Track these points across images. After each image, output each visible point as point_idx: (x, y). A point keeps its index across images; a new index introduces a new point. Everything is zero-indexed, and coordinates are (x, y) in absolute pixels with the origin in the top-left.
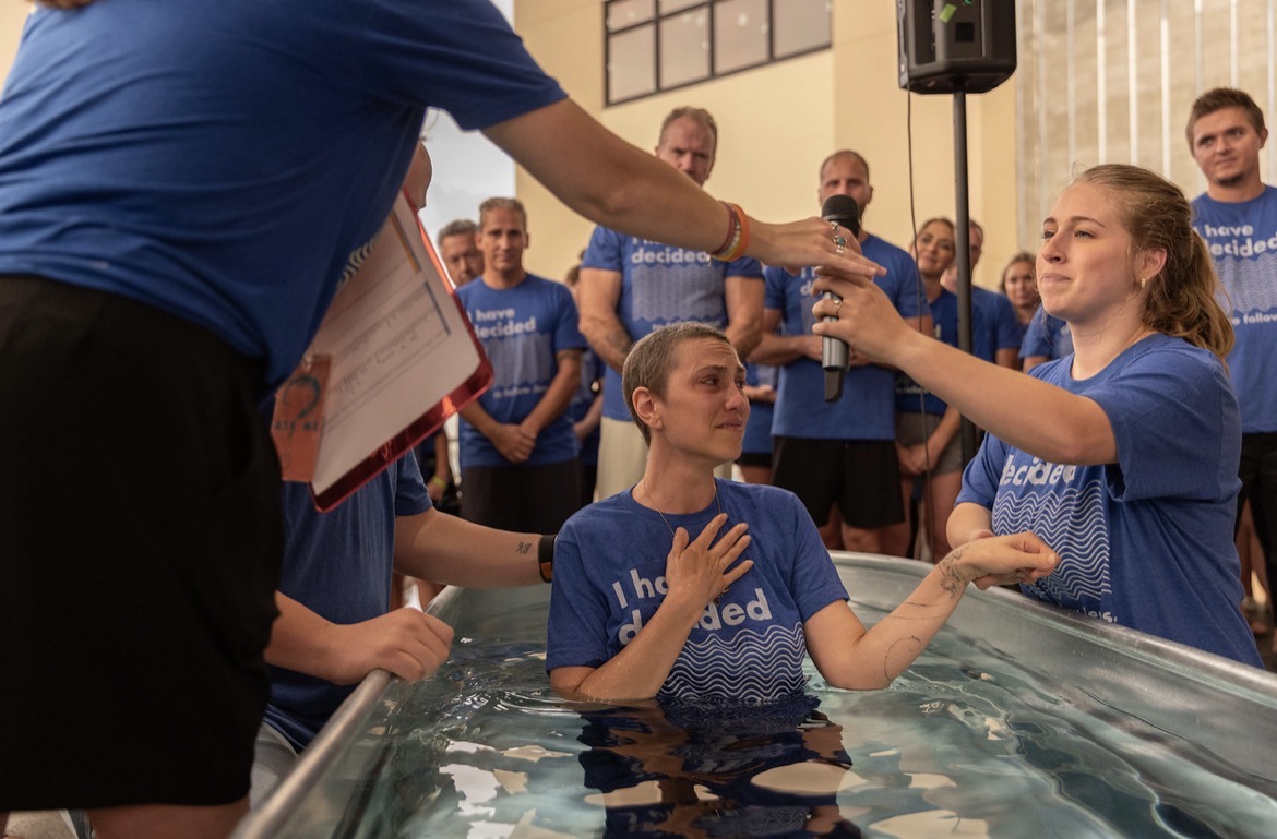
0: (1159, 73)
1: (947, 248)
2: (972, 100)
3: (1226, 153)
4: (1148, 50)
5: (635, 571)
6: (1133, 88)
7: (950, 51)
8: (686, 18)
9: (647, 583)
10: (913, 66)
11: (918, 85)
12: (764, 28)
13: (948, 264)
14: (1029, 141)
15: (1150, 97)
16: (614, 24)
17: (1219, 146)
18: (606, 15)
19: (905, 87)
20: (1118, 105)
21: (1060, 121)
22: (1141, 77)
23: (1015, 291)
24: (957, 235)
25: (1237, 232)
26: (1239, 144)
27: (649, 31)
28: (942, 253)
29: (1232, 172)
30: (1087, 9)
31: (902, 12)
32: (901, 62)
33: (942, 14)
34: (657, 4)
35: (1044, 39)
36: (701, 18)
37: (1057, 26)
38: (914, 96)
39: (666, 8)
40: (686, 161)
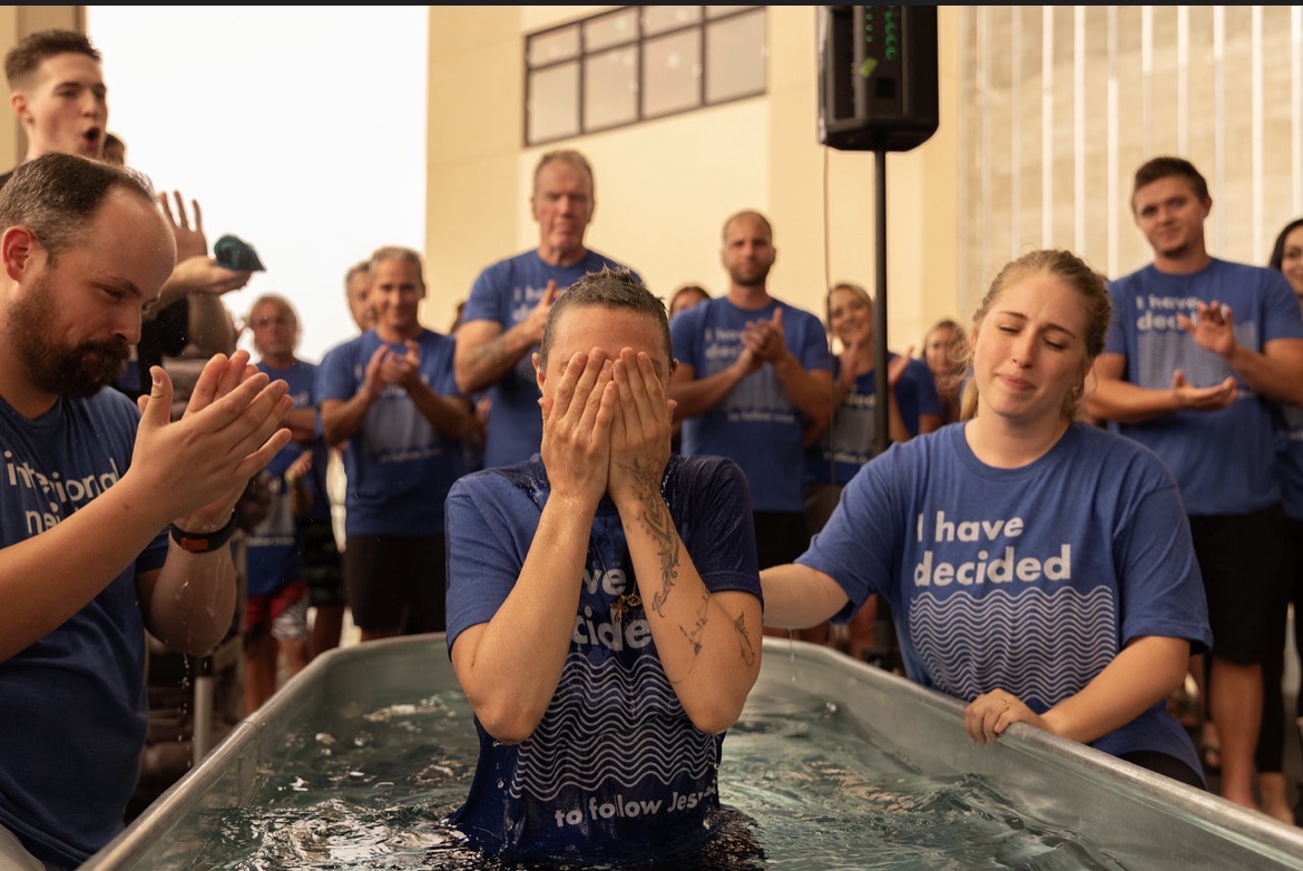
0: (1105, 134)
2: (891, 157)
3: (1169, 223)
4: (1095, 111)
6: (1080, 150)
7: (870, 107)
8: (613, 57)
10: (832, 121)
11: (838, 140)
12: (695, 70)
14: (972, 201)
15: (1097, 160)
16: (537, 58)
17: (1162, 216)
18: (527, 48)
19: (823, 143)
20: (1064, 166)
21: (1004, 182)
22: (1089, 139)
23: (936, 357)
25: (1181, 304)
26: (1182, 214)
27: (572, 69)
29: (1177, 242)
30: (1033, 65)
31: (822, 65)
32: (820, 116)
33: (862, 69)
34: (583, 40)
35: (989, 95)
36: (630, 57)
37: (1001, 81)
38: (833, 153)
39: (592, 44)
40: (562, 205)
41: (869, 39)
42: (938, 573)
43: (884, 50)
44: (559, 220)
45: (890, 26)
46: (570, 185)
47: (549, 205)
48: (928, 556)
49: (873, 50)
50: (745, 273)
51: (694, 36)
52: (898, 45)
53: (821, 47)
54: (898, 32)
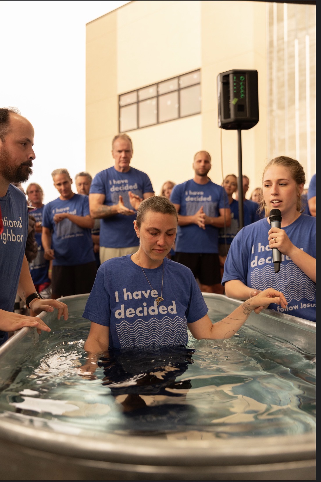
1: (234, 185)
2: (243, 132)
5: (125, 289)
7: (236, 115)
8: (148, 102)
9: (130, 294)
10: (223, 120)
11: (225, 126)
12: (177, 106)
13: (235, 191)
14: (272, 148)
16: (122, 103)
18: (119, 100)
19: (220, 127)
20: (303, 136)
21: (283, 140)
22: (312, 126)
24: (238, 181)
27: (135, 106)
28: (233, 187)
30: (292, 101)
31: (219, 101)
32: (219, 118)
33: (233, 102)
34: (138, 97)
35: (277, 112)
36: (154, 101)
37: (281, 107)
38: (223, 130)
39: (141, 98)
40: (123, 154)
41: (235, 92)
42: (260, 261)
43: (240, 95)
44: (122, 159)
45: (242, 87)
46: (125, 148)
47: (118, 154)
48: (256, 257)
49: (236, 95)
50: (200, 172)
51: (176, 94)
52: (245, 93)
53: (219, 95)
54: (245, 89)
